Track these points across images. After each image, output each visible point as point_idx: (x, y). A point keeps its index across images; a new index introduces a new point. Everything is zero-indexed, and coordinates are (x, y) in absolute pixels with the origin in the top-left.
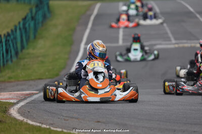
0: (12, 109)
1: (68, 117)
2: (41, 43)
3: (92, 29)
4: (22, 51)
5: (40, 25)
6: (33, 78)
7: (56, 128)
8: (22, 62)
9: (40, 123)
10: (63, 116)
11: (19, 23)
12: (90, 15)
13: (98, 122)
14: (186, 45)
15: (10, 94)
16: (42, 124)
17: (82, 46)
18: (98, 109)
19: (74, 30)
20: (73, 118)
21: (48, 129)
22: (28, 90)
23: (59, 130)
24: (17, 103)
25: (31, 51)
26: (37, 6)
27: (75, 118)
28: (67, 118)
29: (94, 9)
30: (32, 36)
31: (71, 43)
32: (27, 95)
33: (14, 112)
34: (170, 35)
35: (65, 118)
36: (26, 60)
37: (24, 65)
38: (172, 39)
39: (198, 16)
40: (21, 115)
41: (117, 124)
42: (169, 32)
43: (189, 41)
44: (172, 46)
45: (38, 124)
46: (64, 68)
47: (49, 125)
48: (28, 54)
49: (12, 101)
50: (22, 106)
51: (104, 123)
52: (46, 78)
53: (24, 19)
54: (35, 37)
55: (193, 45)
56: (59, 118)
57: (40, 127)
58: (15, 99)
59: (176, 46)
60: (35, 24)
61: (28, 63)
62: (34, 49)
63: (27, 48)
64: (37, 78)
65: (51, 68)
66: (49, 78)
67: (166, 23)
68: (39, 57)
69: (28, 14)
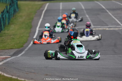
2: (12, 27)
3: (43, 19)
4: (0, 31)
5: (12, 16)
6: (7, 48)
7: (21, 78)
8: (1, 38)
9: (11, 75)
10: (25, 71)
12: (43, 10)
13: (47, 75)
14: (100, 29)
16: (13, 76)
17: (38, 29)
18: (46, 67)
19: (33, 19)
21: (16, 79)
22: (5, 55)
23: (23, 79)
25: (6, 32)
26: (10, 5)
29: (45, 7)
30: (7, 23)
31: (31, 27)
32: (4, 58)
37: (2, 40)
38: (92, 25)
39: (108, 11)
42: (90, 21)
43: (102, 27)
45: (10, 76)
46: (26, 42)
47: (17, 77)
48: (4, 33)
50: (1, 65)
51: (50, 75)
52: (15, 48)
53: (3, 12)
54: (9, 23)
55: (104, 29)
56: (23, 73)
57: (11, 78)
59: (94, 29)
60: (9, 16)
61: (4, 39)
62: (8, 31)
63: (4, 30)
64: (10, 48)
65: (18, 42)
66: (17, 48)
67: (88, 15)
68: (11, 35)
69: (5, 9)
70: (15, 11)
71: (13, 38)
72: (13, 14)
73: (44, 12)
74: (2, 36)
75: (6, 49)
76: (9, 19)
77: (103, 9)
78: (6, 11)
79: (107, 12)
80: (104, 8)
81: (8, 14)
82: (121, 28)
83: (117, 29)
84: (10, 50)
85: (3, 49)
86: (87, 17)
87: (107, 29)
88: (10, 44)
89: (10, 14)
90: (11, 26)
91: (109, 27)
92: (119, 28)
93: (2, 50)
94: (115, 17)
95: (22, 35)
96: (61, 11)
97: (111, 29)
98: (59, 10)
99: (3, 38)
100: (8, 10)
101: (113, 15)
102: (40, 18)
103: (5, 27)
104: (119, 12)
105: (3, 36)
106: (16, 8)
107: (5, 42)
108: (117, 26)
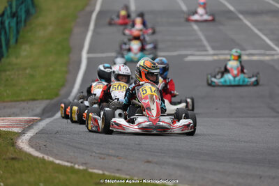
0: (20, 141)
1: (103, 154)
2: (26, 49)
3: (95, 31)
5: (23, 24)
8: (3, 76)
10: (95, 153)
12: (91, 12)
13: (148, 162)
20: (111, 156)
24: (23, 133)
25: (13, 60)
27: (114, 156)
28: (103, 156)
29: (95, 5)
30: (12, 41)
33: (23, 144)
34: (205, 43)
35: (100, 156)
36: (8, 73)
37: (7, 80)
38: (209, 48)
39: (241, 16)
40: (37, 150)
41: (175, 165)
42: (203, 38)
44: (210, 58)
47: (82, 165)
48: (9, 64)
49: (15, 130)
50: (32, 137)
51: (156, 163)
52: (42, 99)
53: (2, 15)
54: (17, 41)
56: (91, 156)
58: (17, 127)
59: (216, 58)
60: (18, 23)
61: (12, 77)
62: (17, 58)
63: (8, 57)
64: (29, 98)
65: (45, 84)
66: (47, 99)
68: (25, 69)
69: (6, 8)
70: (28, 13)
71: (32, 76)
72: (25, 21)
73: (94, 16)
74: (5, 71)
75: (23, 101)
76: (18, 32)
77: (230, 12)
78: (9, 12)
79: (240, 19)
80: (232, 8)
81: (15, 19)
82: (276, 57)
83: (267, 58)
86: (194, 30)
87: (245, 58)
88: (27, 88)
89: (19, 19)
90: (24, 47)
91: (248, 52)
92: (273, 55)
93: (13, 104)
94: (260, 30)
95: (51, 69)
97: (255, 58)
99: (10, 76)
100: (14, 10)
101: (254, 25)
102: (87, 30)
103: (10, 50)
104: (267, 18)
105: (9, 71)
106: (31, 7)
107: (14, 85)
108: (268, 52)
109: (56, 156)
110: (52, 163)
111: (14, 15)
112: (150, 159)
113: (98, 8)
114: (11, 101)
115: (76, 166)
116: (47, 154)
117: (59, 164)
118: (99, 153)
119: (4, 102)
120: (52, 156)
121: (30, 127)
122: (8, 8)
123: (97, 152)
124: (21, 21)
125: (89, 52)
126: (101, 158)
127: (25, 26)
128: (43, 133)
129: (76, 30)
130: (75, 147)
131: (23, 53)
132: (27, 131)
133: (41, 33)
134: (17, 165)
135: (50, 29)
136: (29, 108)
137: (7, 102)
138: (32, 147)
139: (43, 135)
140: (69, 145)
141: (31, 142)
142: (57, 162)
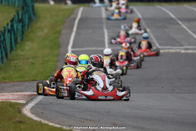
0: (25, 109)
1: (83, 119)
2: (28, 45)
3: (77, 32)
4: (11, 52)
5: (26, 27)
6: (27, 79)
8: (13, 63)
10: (78, 118)
11: (8, 24)
12: (75, 19)
14: (171, 51)
15: (12, 94)
17: (70, 49)
19: (60, 33)
20: (88, 120)
24: (27, 104)
25: (20, 52)
26: (23, 8)
27: (91, 120)
29: (77, 14)
30: (19, 39)
31: (58, 45)
33: (27, 111)
34: (155, 41)
35: (81, 120)
36: (16, 61)
37: (15, 66)
38: (157, 44)
39: (180, 22)
40: (36, 116)
42: (153, 37)
43: (174, 47)
48: (17, 55)
49: (21, 102)
50: (33, 107)
53: (12, 21)
54: (22, 39)
55: (178, 51)
56: (74, 120)
58: (22, 100)
59: (162, 51)
60: (23, 26)
61: (19, 64)
62: (22, 51)
63: (16, 50)
64: (31, 79)
65: (42, 70)
67: (149, 28)
68: (28, 59)
69: (15, 16)
70: (30, 19)
71: (33, 64)
72: (28, 25)
73: (77, 21)
74: (14, 60)
75: (26, 81)
76: (23, 32)
77: (172, 19)
78: (17, 18)
80: (173, 16)
81: (21, 24)
84: (33, 82)
85: (21, 80)
87: (183, 51)
88: (29, 72)
89: (24, 24)
90: (27, 43)
91: (184, 47)
93: (19, 83)
94: (193, 32)
95: (46, 59)
96: (104, 21)
97: (190, 51)
98: (101, 18)
99: (17, 63)
100: (20, 17)
101: (189, 28)
102: (72, 31)
103: (18, 46)
105: (17, 60)
106: (32, 15)
107: (20, 70)
109: (50, 120)
110: (47, 125)
111: (20, 21)
112: (116, 122)
113: (79, 16)
114: (18, 81)
115: (64, 128)
116: (43, 119)
117: (52, 126)
118: (80, 118)
119: (13, 82)
120: (47, 120)
121: (31, 100)
122: (16, 16)
123: (79, 117)
124: (25, 25)
125: (73, 47)
126: (81, 122)
127: (28, 28)
128: (40, 104)
129: (64, 32)
130: (63, 114)
131: (27, 48)
132: (29, 102)
133: (40, 34)
134: (22, 126)
135: (46, 30)
136: (31, 86)
137: (15, 82)
138: (33, 113)
139: (41, 105)
140: (59, 112)
141: (32, 110)
142: (51, 124)
